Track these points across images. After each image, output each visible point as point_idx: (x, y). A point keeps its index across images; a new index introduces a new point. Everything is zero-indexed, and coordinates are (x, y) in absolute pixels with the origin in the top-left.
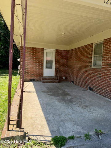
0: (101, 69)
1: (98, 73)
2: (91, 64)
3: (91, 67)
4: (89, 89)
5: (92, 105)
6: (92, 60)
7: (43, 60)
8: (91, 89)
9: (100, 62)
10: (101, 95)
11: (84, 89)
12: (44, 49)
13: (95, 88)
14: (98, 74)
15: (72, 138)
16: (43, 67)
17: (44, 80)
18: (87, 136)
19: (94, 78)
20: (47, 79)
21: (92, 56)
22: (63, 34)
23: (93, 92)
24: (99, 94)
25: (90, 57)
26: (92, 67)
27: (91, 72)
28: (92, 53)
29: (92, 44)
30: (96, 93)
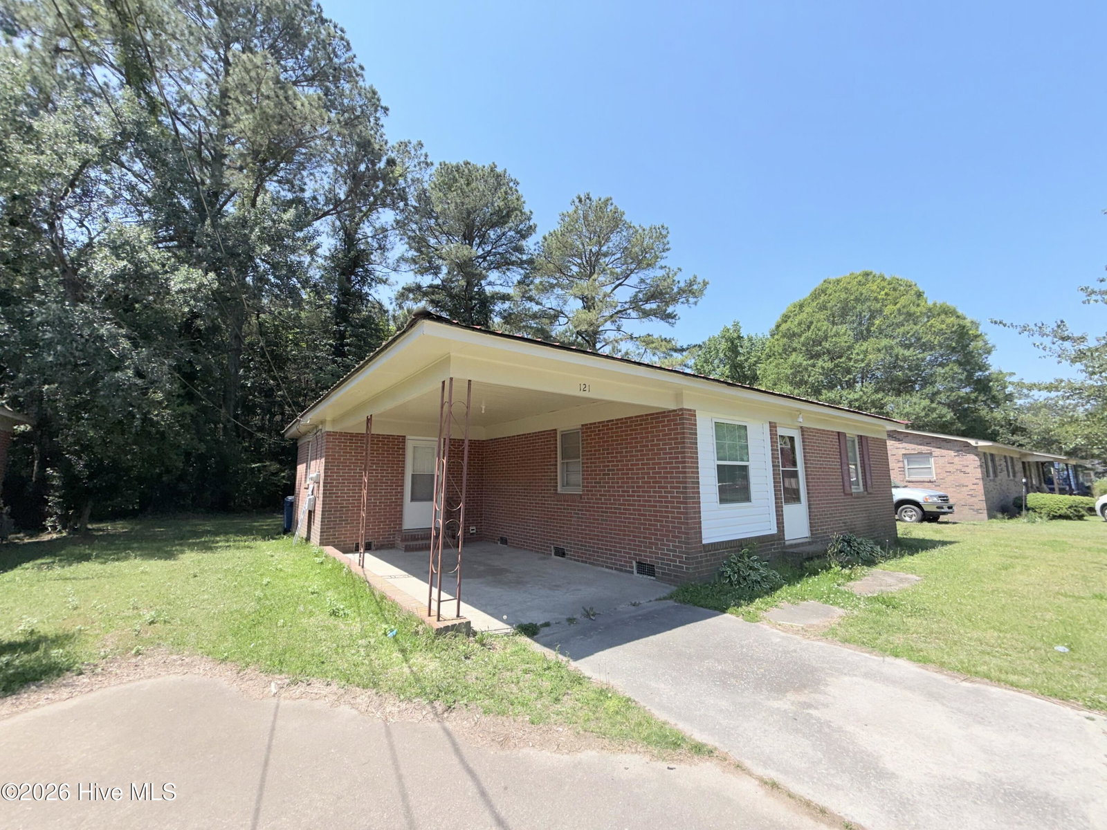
0: (581, 495)
1: (574, 506)
2: (557, 483)
3: (556, 490)
4: (556, 554)
5: (569, 584)
6: (556, 472)
7: (403, 473)
8: (561, 553)
9: (577, 478)
10: (586, 562)
11: (543, 555)
12: (408, 437)
13: (571, 547)
14: (575, 510)
15: (547, 625)
16: (402, 498)
17: (409, 543)
18: (571, 620)
19: (567, 520)
20: (418, 539)
21: (556, 461)
22: (483, 407)
23: (568, 558)
24: (582, 562)
25: (551, 465)
26: (559, 490)
27: (557, 505)
28: (556, 454)
29: (555, 430)
30: (575, 560)
